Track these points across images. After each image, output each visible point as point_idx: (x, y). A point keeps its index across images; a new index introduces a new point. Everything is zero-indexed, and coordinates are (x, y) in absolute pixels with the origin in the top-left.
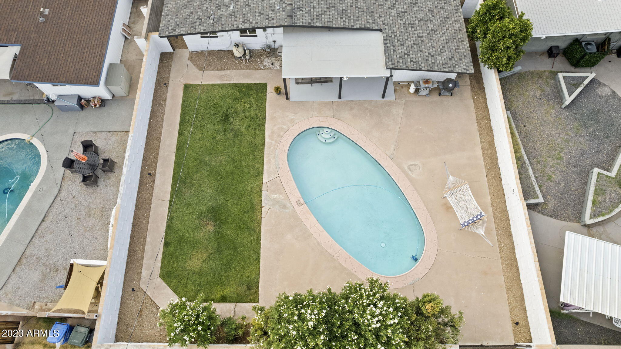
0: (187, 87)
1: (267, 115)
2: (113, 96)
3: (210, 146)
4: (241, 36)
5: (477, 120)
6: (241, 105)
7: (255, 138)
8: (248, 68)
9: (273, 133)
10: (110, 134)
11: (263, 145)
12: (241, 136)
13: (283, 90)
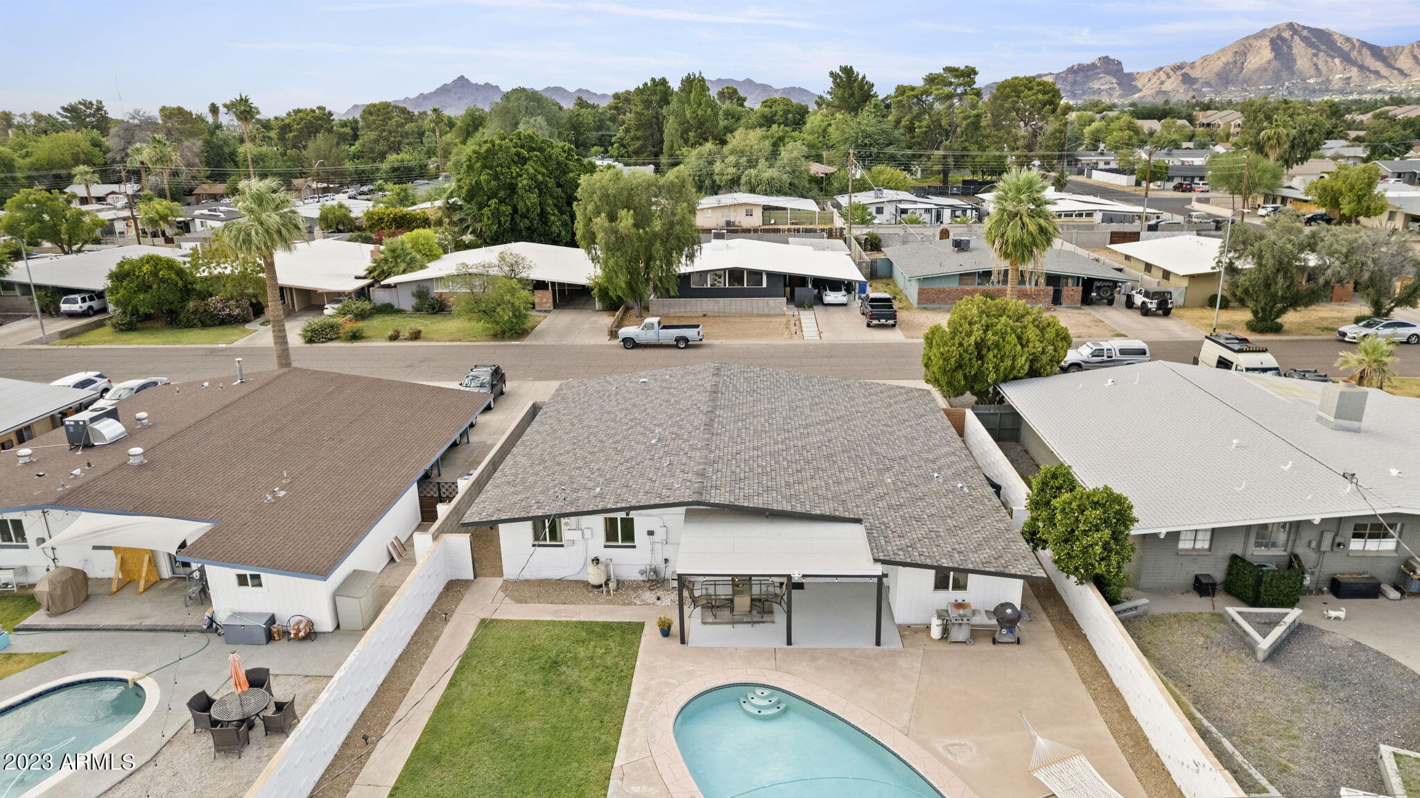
0: (484, 624)
1: (638, 664)
2: (338, 627)
3: (509, 705)
4: (605, 547)
5: (1082, 679)
6: (587, 648)
7: (608, 696)
8: (610, 602)
9: (647, 689)
10: (306, 680)
11: (624, 706)
12: (579, 692)
13: (675, 628)
